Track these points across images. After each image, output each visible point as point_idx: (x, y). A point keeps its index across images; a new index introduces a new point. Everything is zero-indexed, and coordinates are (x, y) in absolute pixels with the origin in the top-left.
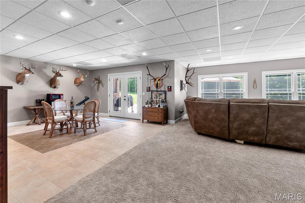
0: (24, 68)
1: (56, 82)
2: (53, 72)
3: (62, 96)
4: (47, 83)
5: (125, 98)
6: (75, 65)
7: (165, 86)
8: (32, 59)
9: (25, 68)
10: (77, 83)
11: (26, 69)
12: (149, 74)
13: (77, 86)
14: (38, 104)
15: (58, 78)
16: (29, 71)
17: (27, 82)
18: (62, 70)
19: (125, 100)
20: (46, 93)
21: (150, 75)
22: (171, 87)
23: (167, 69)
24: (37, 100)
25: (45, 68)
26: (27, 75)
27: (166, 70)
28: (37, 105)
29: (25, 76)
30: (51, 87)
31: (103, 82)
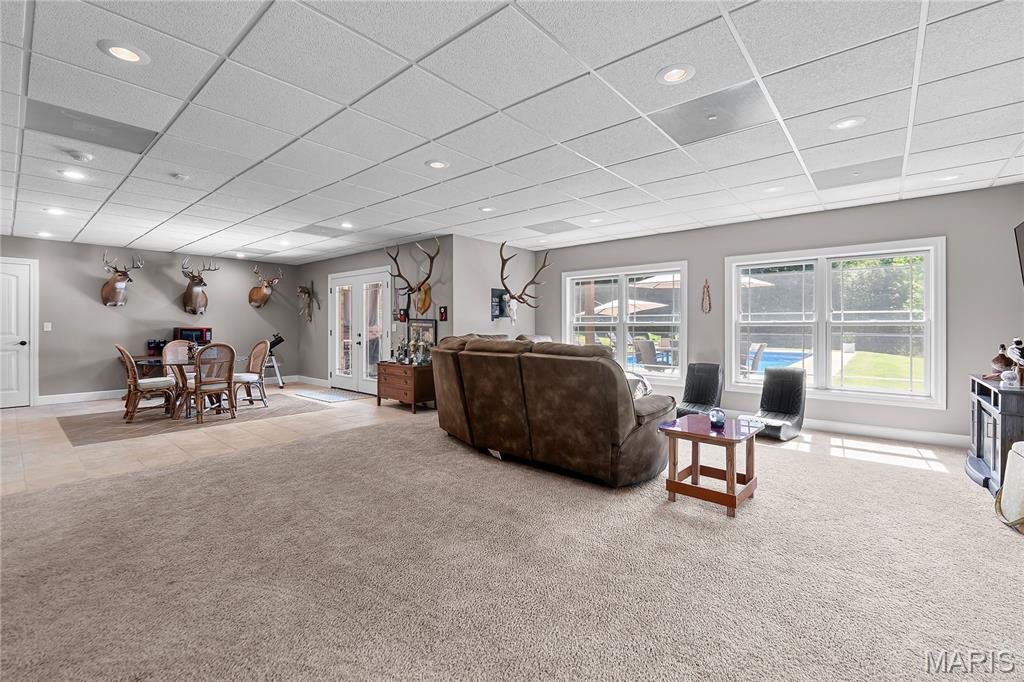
0: (111, 269)
1: (194, 297)
2: (186, 275)
3: (208, 334)
4: (175, 302)
5: (359, 339)
6: (240, 255)
7: (435, 305)
8: (131, 246)
9: (115, 268)
10: (255, 301)
11: (117, 271)
12: (400, 275)
13: (258, 307)
14: (152, 352)
15: (197, 290)
16: (124, 275)
17: (125, 300)
18: (209, 269)
19: (359, 343)
20: (172, 327)
21: (402, 277)
22: (445, 308)
23: (432, 259)
24: (149, 343)
25: (170, 265)
26: (121, 285)
27: (432, 262)
28: (150, 355)
29: (116, 288)
30: (186, 311)
31: (320, 297)
